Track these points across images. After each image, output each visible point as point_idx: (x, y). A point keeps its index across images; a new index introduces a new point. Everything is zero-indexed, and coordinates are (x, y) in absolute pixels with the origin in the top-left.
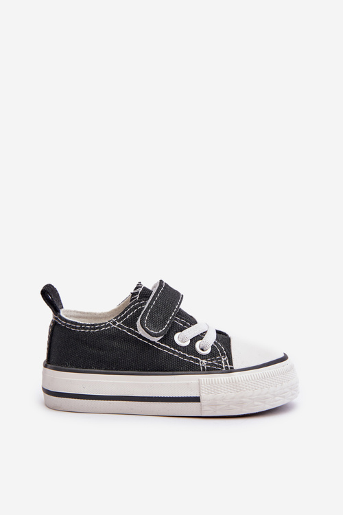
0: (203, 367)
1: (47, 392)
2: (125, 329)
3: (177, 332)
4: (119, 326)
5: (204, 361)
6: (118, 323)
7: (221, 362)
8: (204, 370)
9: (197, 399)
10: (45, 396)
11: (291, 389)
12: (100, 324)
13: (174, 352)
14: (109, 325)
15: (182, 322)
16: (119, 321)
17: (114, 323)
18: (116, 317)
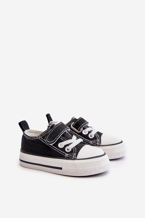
0: (66, 157)
1: (21, 160)
2: (42, 139)
3: (60, 142)
4: (40, 138)
5: (67, 154)
6: (40, 137)
7: (73, 156)
8: (66, 158)
9: (61, 169)
10: (20, 162)
11: (100, 168)
12: (34, 137)
13: (57, 150)
14: (37, 137)
15: (63, 139)
16: (41, 136)
17: (39, 137)
18: (40, 135)
